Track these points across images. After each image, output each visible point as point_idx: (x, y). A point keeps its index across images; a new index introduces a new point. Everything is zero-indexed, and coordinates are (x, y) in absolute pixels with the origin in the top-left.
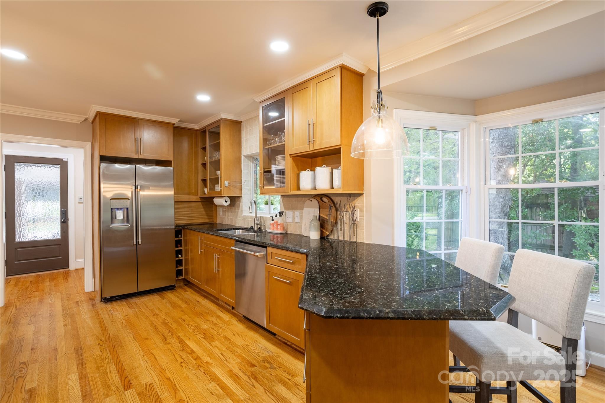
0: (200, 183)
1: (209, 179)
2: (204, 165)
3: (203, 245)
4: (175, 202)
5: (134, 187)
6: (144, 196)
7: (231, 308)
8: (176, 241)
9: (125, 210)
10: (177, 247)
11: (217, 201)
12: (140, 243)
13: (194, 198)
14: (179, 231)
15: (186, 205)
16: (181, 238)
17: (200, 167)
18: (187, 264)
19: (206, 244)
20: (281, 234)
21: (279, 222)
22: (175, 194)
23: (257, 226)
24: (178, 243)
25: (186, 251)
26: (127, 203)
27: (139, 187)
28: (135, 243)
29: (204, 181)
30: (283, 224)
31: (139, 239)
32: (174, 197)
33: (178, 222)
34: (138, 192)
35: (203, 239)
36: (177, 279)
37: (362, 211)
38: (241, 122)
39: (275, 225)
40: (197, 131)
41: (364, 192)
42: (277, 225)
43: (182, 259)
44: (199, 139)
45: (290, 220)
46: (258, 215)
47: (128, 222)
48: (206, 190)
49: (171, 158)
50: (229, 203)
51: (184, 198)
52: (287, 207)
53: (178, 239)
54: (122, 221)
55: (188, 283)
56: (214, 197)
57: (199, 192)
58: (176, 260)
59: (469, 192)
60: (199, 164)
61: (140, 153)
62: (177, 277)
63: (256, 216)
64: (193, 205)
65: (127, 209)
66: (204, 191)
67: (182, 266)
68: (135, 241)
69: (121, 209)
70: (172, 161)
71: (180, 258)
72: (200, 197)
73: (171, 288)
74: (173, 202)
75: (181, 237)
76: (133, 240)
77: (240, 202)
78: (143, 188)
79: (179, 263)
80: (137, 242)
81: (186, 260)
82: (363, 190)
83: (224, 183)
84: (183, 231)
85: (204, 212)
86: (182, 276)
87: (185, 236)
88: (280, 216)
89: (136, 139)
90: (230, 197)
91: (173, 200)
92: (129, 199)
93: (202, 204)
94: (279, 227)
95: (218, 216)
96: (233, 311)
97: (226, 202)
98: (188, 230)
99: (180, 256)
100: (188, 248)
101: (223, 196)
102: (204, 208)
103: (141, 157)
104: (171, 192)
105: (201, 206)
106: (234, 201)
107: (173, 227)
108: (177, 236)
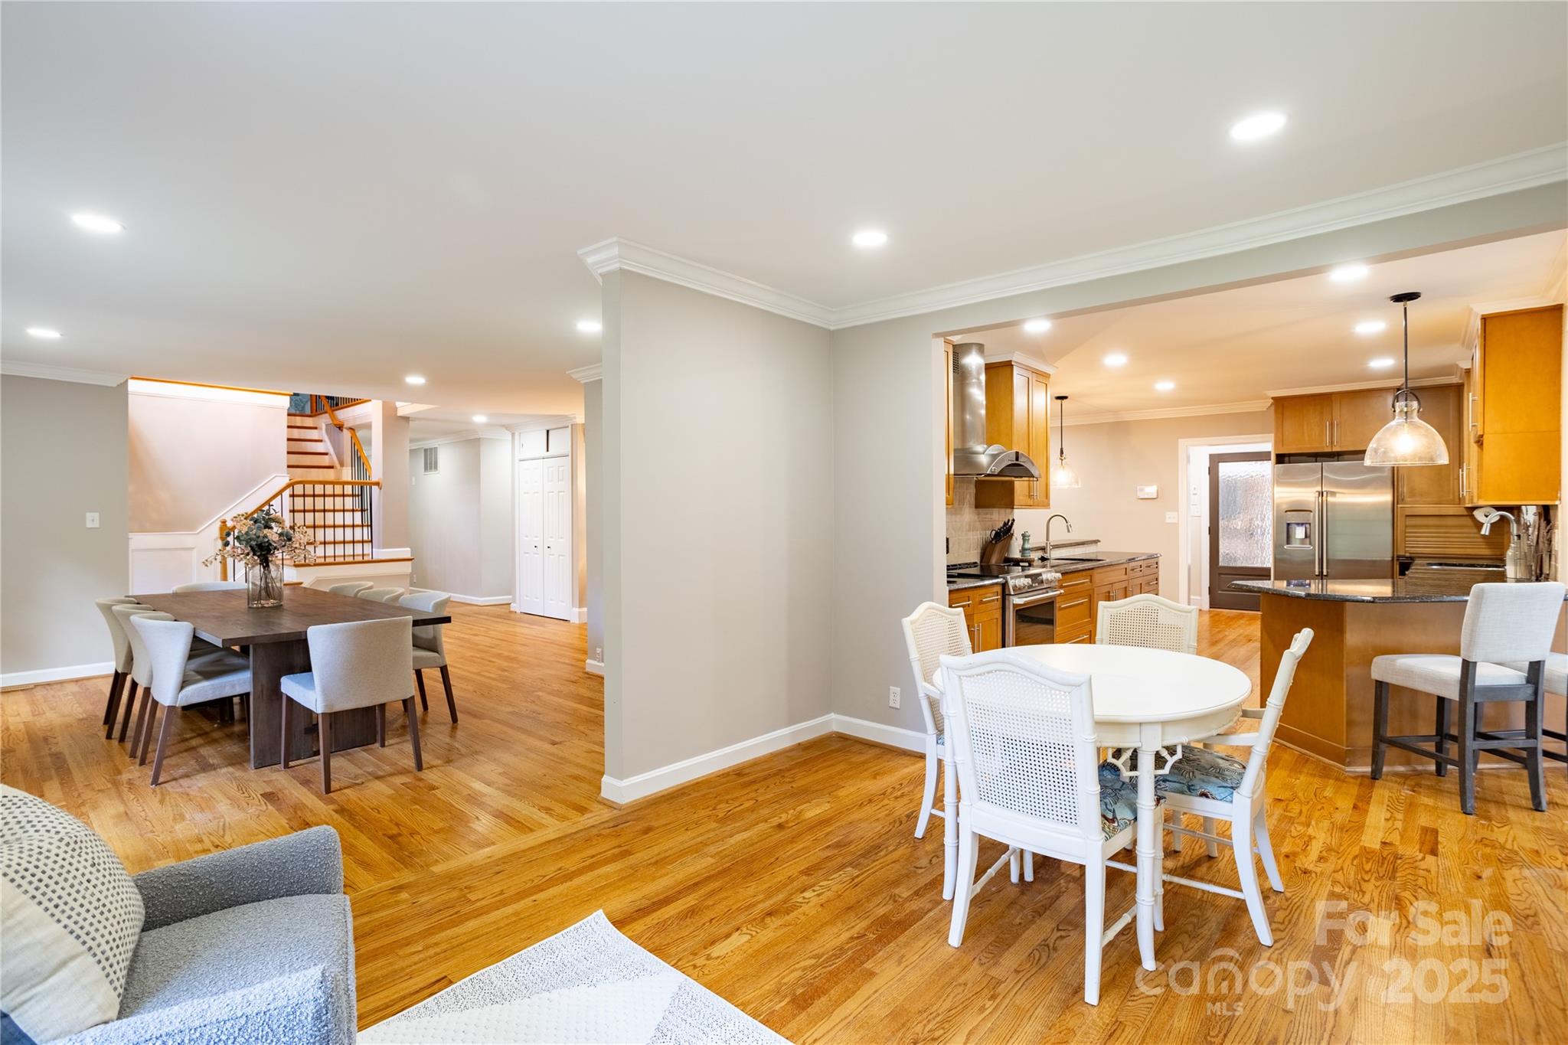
4: (1395, 516)
5: (1318, 495)
6: (1334, 504)
9: (1307, 526)
12: (1325, 573)
13: (1451, 509)
14: (1406, 564)
15: (1432, 521)
22: (1393, 502)
26: (1309, 517)
27: (1326, 494)
31: (1323, 569)
32: (1393, 508)
34: (1324, 501)
41: (1557, 503)
47: (1310, 543)
51: (1430, 508)
54: (1305, 540)
61: (1334, 443)
64: (1450, 521)
65: (1310, 525)
69: (1303, 524)
74: (1388, 516)
76: (1314, 569)
78: (1333, 493)
89: (1326, 423)
91: (1390, 513)
92: (1309, 511)
97: (1486, 517)
103: (1336, 449)
107: (1390, 559)
108: (1402, 572)
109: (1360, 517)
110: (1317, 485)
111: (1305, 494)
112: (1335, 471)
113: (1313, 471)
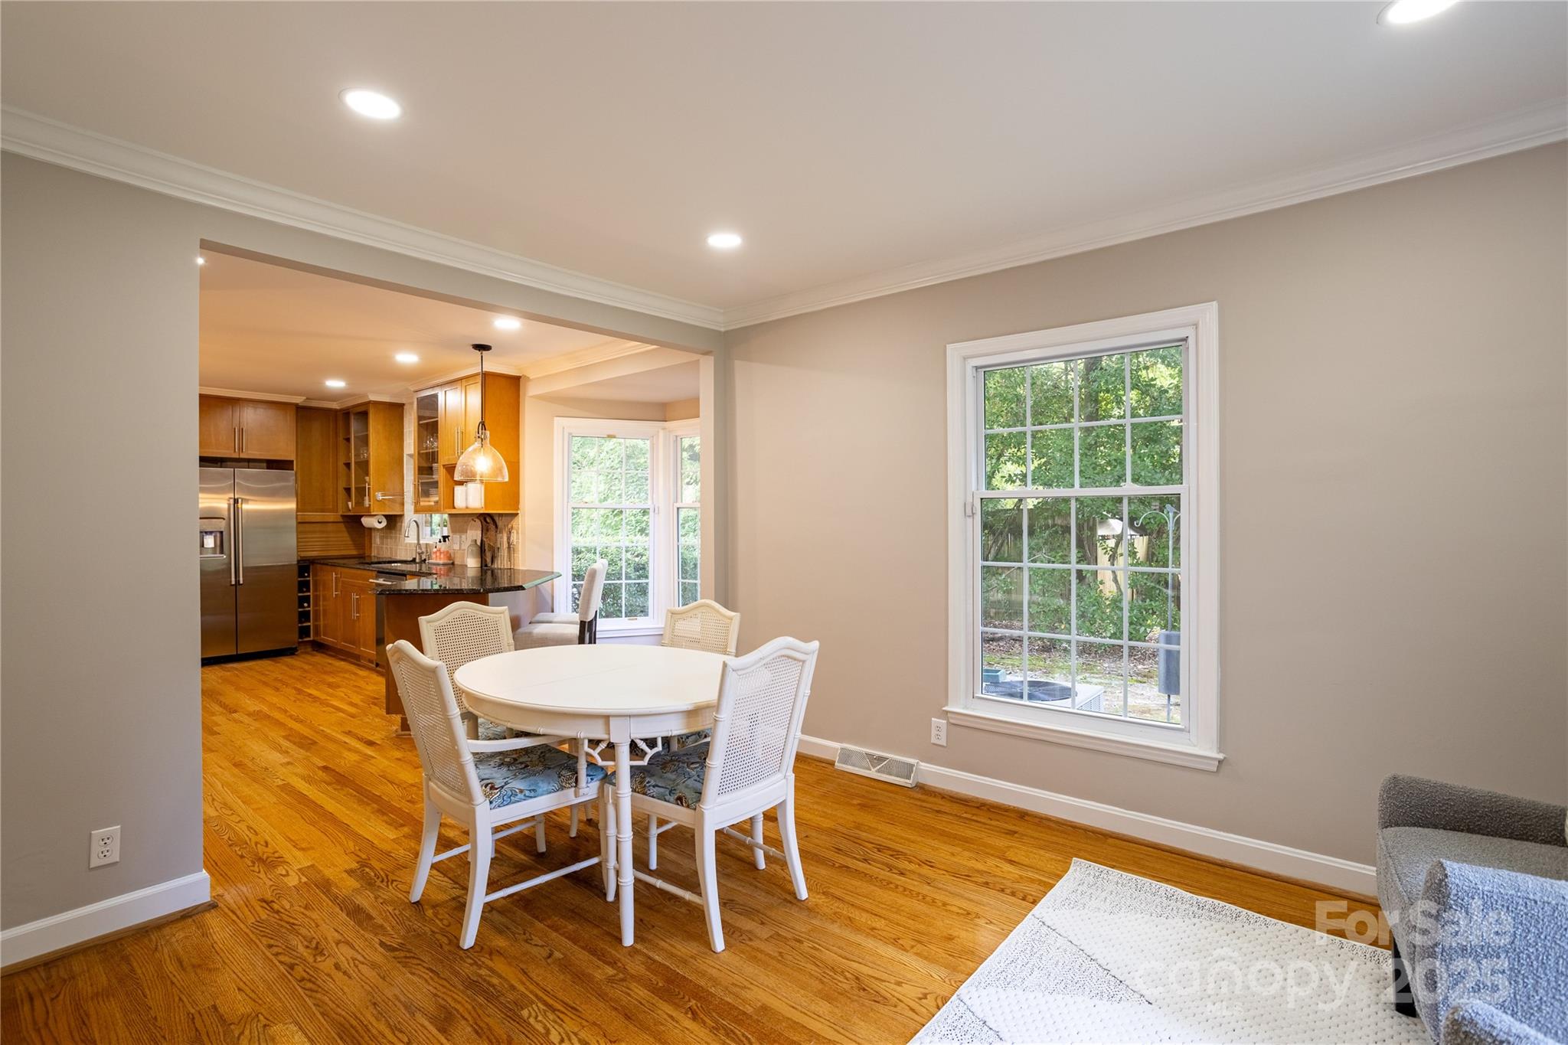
0: (342, 493)
1: (356, 488)
2: (348, 465)
3: (340, 584)
4: (299, 523)
5: (232, 501)
6: (248, 511)
7: (374, 666)
8: (299, 582)
9: (218, 535)
10: (300, 591)
11: (367, 522)
12: (241, 582)
13: (331, 517)
14: (305, 566)
15: (318, 527)
16: (308, 579)
17: (342, 468)
18: (317, 619)
19: (343, 582)
20: (444, 565)
21: (442, 550)
22: (298, 510)
23: (421, 557)
24: (304, 586)
25: (316, 598)
26: (221, 525)
27: (240, 500)
28: (233, 583)
29: (348, 490)
30: (448, 552)
31: (239, 577)
32: (297, 515)
33: (303, 554)
34: (238, 508)
35: (339, 576)
36: (300, 640)
37: (518, 533)
38: (404, 404)
39: (438, 554)
40: (336, 411)
41: (519, 512)
42: (441, 553)
43: (309, 611)
44: (341, 423)
45: (456, 547)
46: (421, 542)
47: (222, 552)
48: (350, 503)
49: (292, 457)
50: (384, 524)
51: (317, 516)
52: (454, 530)
53: (302, 579)
54: (214, 550)
55: (320, 647)
56: (362, 516)
57: (340, 505)
58: (300, 612)
59: (656, 511)
60: (341, 464)
61: (241, 449)
62: (301, 637)
63: (419, 544)
64: (330, 527)
65: (221, 533)
66: (348, 505)
67: (310, 622)
68: (233, 579)
69: (211, 533)
70: (292, 461)
71: (307, 609)
72: (343, 516)
73: (290, 652)
74: (294, 523)
75: (309, 576)
76: (231, 578)
77: (402, 522)
78: (246, 501)
79: (304, 616)
80: (237, 581)
81: (316, 612)
82: (518, 509)
83: (374, 496)
84: (311, 567)
85: (348, 539)
86: (309, 636)
87: (315, 575)
88: (445, 541)
89: (235, 429)
90: (386, 516)
91: (295, 520)
92: (224, 519)
93: (346, 527)
94: (442, 556)
95: (373, 545)
96: (378, 669)
97: (380, 523)
98: (319, 566)
99: (306, 605)
100: (318, 593)
101: (372, 514)
102: (348, 532)
103: (243, 456)
104: (291, 505)
105: (344, 529)
106: (393, 521)
107: (296, 563)
108: (301, 575)
109: (269, 523)
110: (229, 492)
111: (220, 503)
112: (247, 478)
113: (225, 477)
